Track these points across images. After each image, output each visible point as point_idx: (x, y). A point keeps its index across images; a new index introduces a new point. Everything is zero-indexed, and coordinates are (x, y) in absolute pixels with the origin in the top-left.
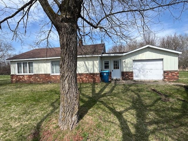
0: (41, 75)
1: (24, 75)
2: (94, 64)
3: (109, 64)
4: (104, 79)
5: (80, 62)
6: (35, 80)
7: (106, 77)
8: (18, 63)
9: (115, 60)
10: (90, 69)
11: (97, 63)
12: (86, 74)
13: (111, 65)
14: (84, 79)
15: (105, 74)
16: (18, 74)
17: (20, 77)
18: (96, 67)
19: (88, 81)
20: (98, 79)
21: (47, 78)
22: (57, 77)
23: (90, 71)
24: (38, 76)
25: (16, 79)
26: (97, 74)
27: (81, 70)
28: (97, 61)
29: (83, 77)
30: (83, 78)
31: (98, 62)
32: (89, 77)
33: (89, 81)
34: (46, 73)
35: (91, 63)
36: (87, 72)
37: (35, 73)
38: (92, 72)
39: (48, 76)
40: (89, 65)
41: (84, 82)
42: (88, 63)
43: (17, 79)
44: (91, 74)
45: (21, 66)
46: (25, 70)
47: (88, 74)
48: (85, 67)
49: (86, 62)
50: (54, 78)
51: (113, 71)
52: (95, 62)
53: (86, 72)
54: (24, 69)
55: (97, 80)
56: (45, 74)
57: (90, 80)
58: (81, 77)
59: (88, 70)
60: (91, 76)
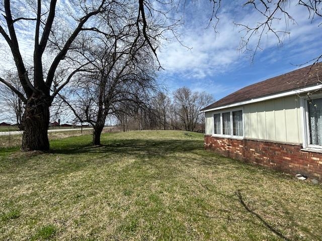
1: (224, 139)
6: (247, 153)
8: (215, 115)
16: (214, 135)
17: (218, 141)
21: (288, 158)
24: (256, 147)
25: (211, 145)
39: (290, 149)
45: (219, 121)
46: (226, 129)
50: (320, 163)
54: (224, 127)
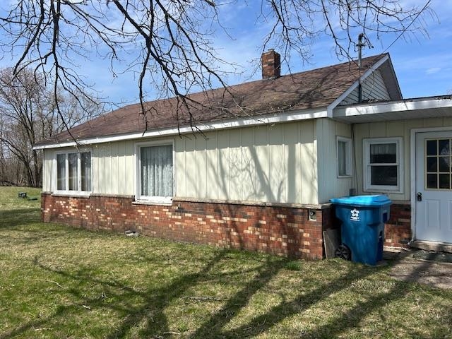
0: (110, 198)
1: (69, 198)
2: (292, 161)
3: (400, 162)
4: (348, 239)
5: (234, 149)
6: (94, 216)
7: (361, 230)
8: (58, 156)
9: (432, 137)
10: (278, 183)
11: (307, 152)
12: (257, 206)
13: (412, 168)
14: (249, 231)
15: (355, 216)
16: (56, 192)
17: (61, 202)
18: (303, 174)
19: (265, 245)
20: (313, 239)
21: (124, 215)
22: (155, 212)
23: (275, 194)
24: (102, 205)
25: (51, 210)
26: (307, 212)
27: (236, 185)
28: (309, 145)
29: (245, 220)
30: (244, 226)
31: (313, 147)
32: (271, 223)
33: (268, 242)
34: (122, 193)
35: (279, 153)
36: (264, 200)
37: (96, 192)
38: (284, 199)
39: (126, 203)
40: (271, 165)
41: (249, 245)
42: (266, 152)
43: (54, 210)
44: (278, 208)
47: (263, 206)
48: (254, 173)
49: (260, 151)
50: (143, 214)
51: (419, 198)
52: (300, 149)
53: (259, 196)
55: (306, 243)
56: (119, 198)
57: (273, 239)
58: (236, 219)
59: (266, 188)
60: (280, 220)
